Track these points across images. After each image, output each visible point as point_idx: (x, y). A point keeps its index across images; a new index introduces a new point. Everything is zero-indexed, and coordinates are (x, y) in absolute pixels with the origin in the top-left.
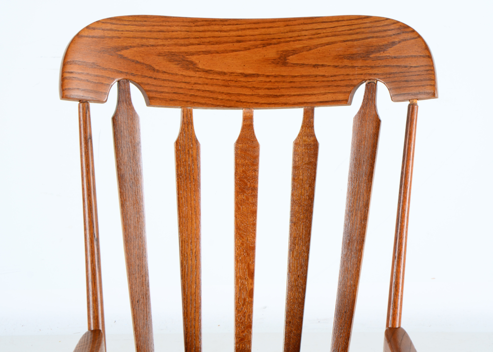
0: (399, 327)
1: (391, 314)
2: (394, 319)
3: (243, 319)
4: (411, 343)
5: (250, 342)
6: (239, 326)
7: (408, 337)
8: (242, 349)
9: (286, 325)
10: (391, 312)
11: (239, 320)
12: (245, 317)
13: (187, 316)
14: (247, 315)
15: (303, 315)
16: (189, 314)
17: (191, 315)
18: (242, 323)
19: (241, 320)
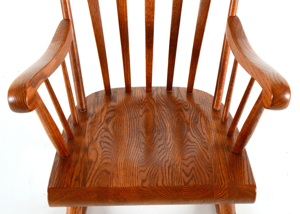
0: (235, 16)
1: (231, 9)
2: (233, 11)
3: (149, 5)
4: (242, 27)
5: (153, 18)
6: (147, 9)
7: (240, 23)
8: (149, 22)
9: (173, 9)
10: (231, 7)
11: (147, 6)
12: (150, 4)
13: (119, 5)
14: (151, 3)
15: (182, 3)
16: (120, 4)
17: (121, 4)
18: (149, 8)
19: (148, 6)
